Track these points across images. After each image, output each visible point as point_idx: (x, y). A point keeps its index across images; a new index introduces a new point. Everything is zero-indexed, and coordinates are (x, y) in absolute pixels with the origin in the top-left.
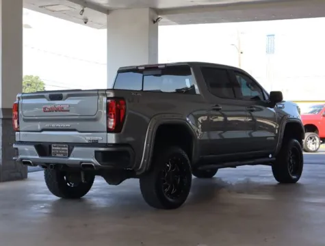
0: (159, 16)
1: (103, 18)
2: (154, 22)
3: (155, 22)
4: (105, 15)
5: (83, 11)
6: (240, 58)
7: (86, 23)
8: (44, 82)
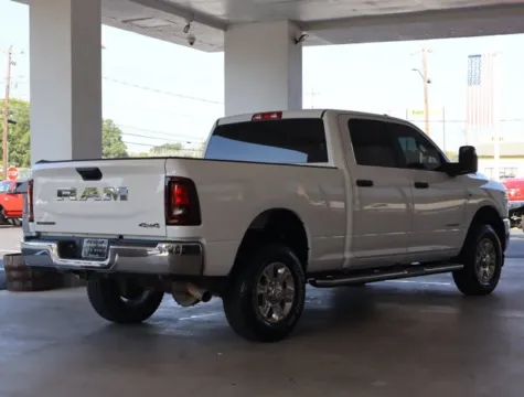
0: (304, 33)
1: (219, 36)
2: (296, 42)
3: (298, 41)
4: (222, 32)
5: (188, 26)
6: (426, 90)
7: (191, 44)
8: (120, 128)
